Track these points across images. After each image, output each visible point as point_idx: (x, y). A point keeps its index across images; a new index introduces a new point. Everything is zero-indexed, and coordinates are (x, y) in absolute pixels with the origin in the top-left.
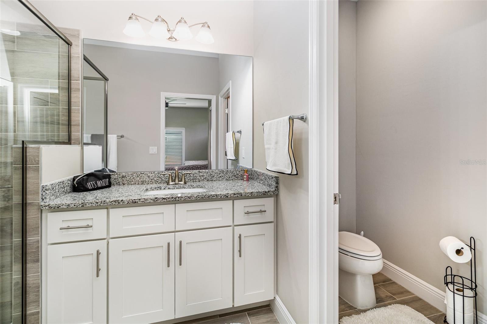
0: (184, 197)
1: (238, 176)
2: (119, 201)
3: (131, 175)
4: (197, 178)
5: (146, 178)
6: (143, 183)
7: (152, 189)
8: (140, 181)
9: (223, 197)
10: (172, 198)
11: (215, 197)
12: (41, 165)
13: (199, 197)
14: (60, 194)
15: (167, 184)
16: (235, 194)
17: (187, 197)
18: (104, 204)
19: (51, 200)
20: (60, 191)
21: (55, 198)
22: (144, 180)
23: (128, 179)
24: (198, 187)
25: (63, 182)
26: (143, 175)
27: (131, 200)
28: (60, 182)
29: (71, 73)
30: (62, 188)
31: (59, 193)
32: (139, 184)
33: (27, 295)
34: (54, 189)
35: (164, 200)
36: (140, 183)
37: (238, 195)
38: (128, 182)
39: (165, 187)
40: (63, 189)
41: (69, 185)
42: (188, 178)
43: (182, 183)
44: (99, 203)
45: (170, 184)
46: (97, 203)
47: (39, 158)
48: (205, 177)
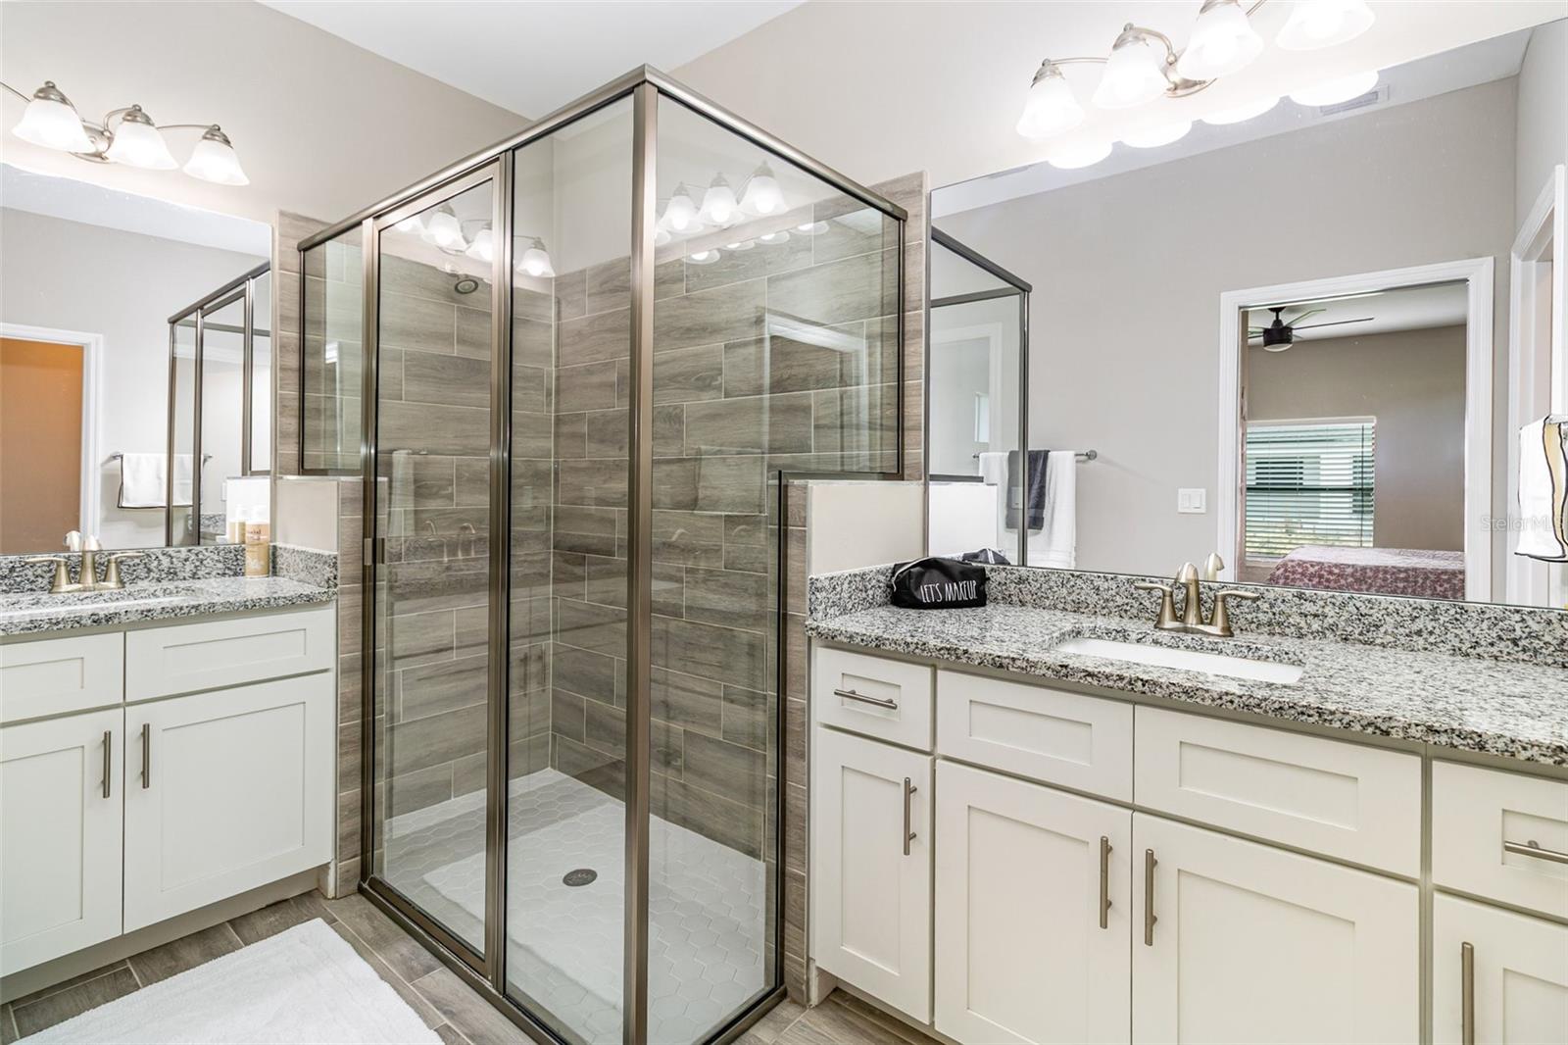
0: (1168, 687)
1: (1537, 644)
2: (960, 652)
3: (1043, 579)
4: (1291, 620)
5: (1087, 594)
6: (1078, 608)
7: (1095, 634)
8: (1069, 599)
9: (1357, 727)
10: (1121, 678)
11: (1311, 720)
12: (811, 529)
13: (1232, 702)
14: (853, 606)
15: (1156, 627)
16: (1431, 730)
17: (1177, 689)
18: (923, 650)
19: (829, 616)
20: (853, 597)
21: (841, 614)
22: (1083, 598)
23: (1034, 590)
24: (1279, 657)
25: (863, 576)
26: (1079, 582)
27: (990, 655)
28: (855, 575)
29: (906, 291)
30: (861, 591)
31: (851, 604)
32: (1066, 610)
33: (787, 828)
34: (839, 589)
35: (1089, 679)
36: (1069, 607)
37: (1456, 741)
38: (1035, 597)
39: (1140, 636)
40: (864, 595)
41: (881, 585)
42: (1249, 617)
43: (1216, 630)
44: (912, 647)
45: (1165, 627)
46: (908, 644)
47: (805, 512)
48: (1331, 621)
